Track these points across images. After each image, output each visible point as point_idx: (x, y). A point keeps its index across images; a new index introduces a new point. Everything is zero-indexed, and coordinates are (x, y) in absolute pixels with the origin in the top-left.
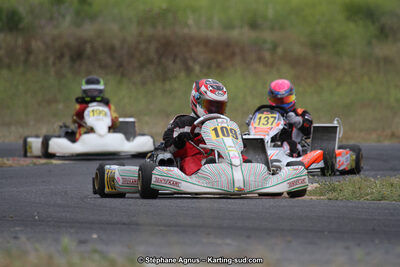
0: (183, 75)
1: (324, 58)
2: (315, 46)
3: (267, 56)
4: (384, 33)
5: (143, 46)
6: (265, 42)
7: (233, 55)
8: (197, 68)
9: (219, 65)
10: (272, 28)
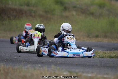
0: (8, 19)
1: (49, 16)
2: (46, 12)
3: (33, 14)
4: (65, 9)
6: (32, 10)
7: (23, 14)
10: (34, 6)
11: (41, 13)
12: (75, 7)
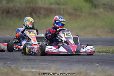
1: (78, 13)
2: (76, 10)
3: (62, 12)
4: (95, 6)
5: (27, 10)
7: (52, 12)
8: (42, 16)
9: (48, 15)
10: (63, 5)
11: (70, 11)
12: (104, 4)
